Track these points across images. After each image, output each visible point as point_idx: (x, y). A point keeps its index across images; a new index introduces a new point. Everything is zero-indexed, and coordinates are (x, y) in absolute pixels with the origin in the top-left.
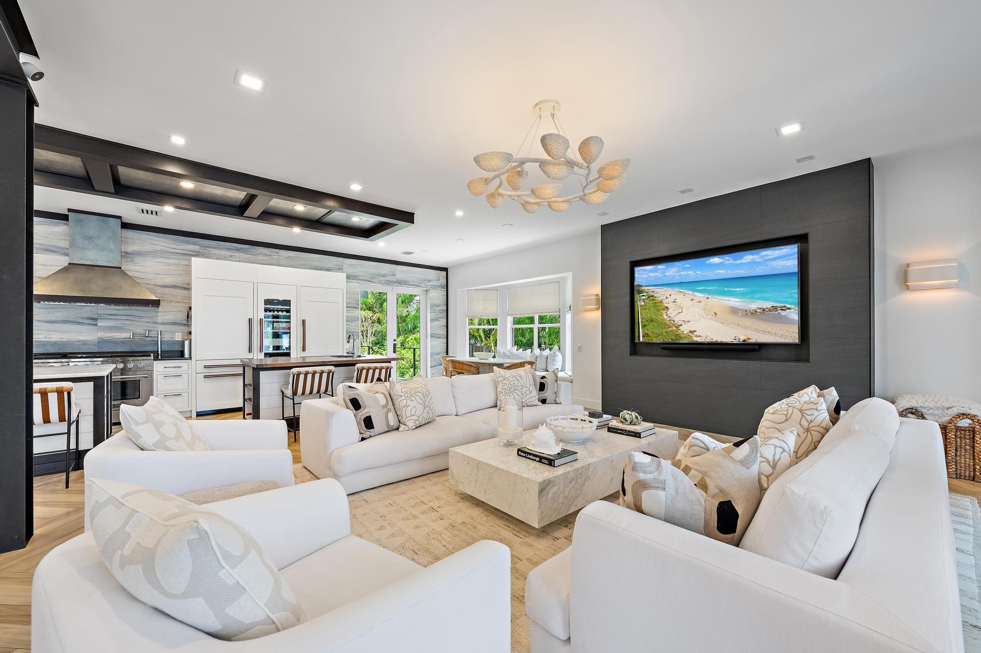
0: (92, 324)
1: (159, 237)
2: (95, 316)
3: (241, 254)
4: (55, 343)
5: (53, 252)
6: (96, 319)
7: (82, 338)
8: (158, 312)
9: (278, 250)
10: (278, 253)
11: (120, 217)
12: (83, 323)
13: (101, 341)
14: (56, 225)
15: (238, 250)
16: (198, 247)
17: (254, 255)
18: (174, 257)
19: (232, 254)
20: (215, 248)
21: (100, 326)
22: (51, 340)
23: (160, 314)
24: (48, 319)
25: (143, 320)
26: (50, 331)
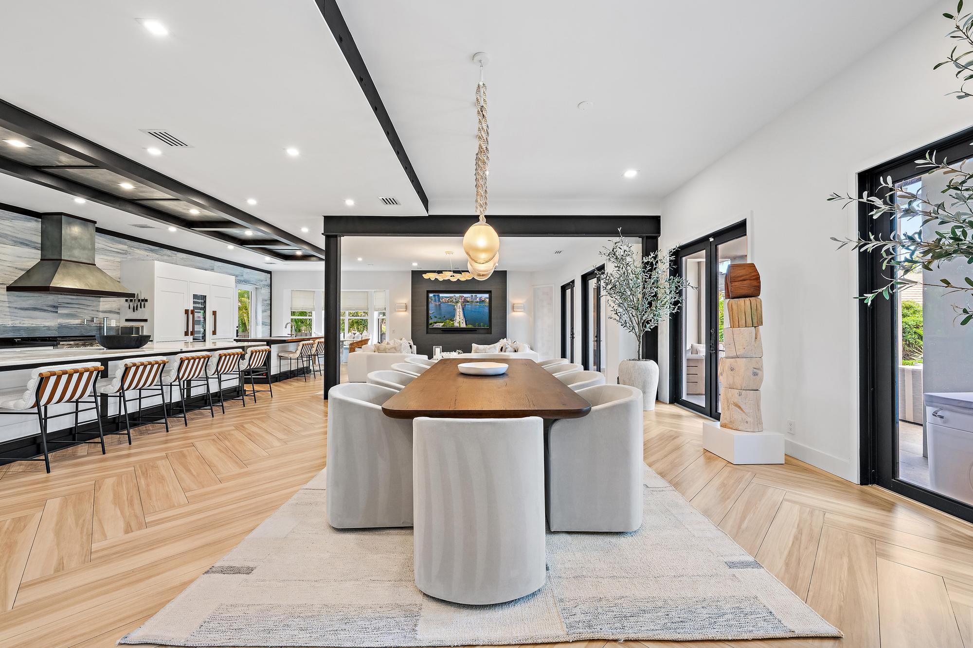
0: (54, 312)
1: (101, 237)
2: (56, 304)
3: (153, 254)
4: (28, 328)
5: (27, 245)
6: (56, 307)
7: (47, 324)
8: (100, 301)
9: (176, 252)
10: (176, 255)
11: (95, 222)
12: (47, 310)
13: (61, 327)
14: (29, 221)
15: (152, 251)
16: (127, 247)
17: (162, 256)
18: (111, 254)
19: (148, 254)
20: (137, 248)
21: (60, 313)
22: (24, 325)
23: (101, 303)
24: (22, 306)
25: (89, 308)
26: (24, 317)
